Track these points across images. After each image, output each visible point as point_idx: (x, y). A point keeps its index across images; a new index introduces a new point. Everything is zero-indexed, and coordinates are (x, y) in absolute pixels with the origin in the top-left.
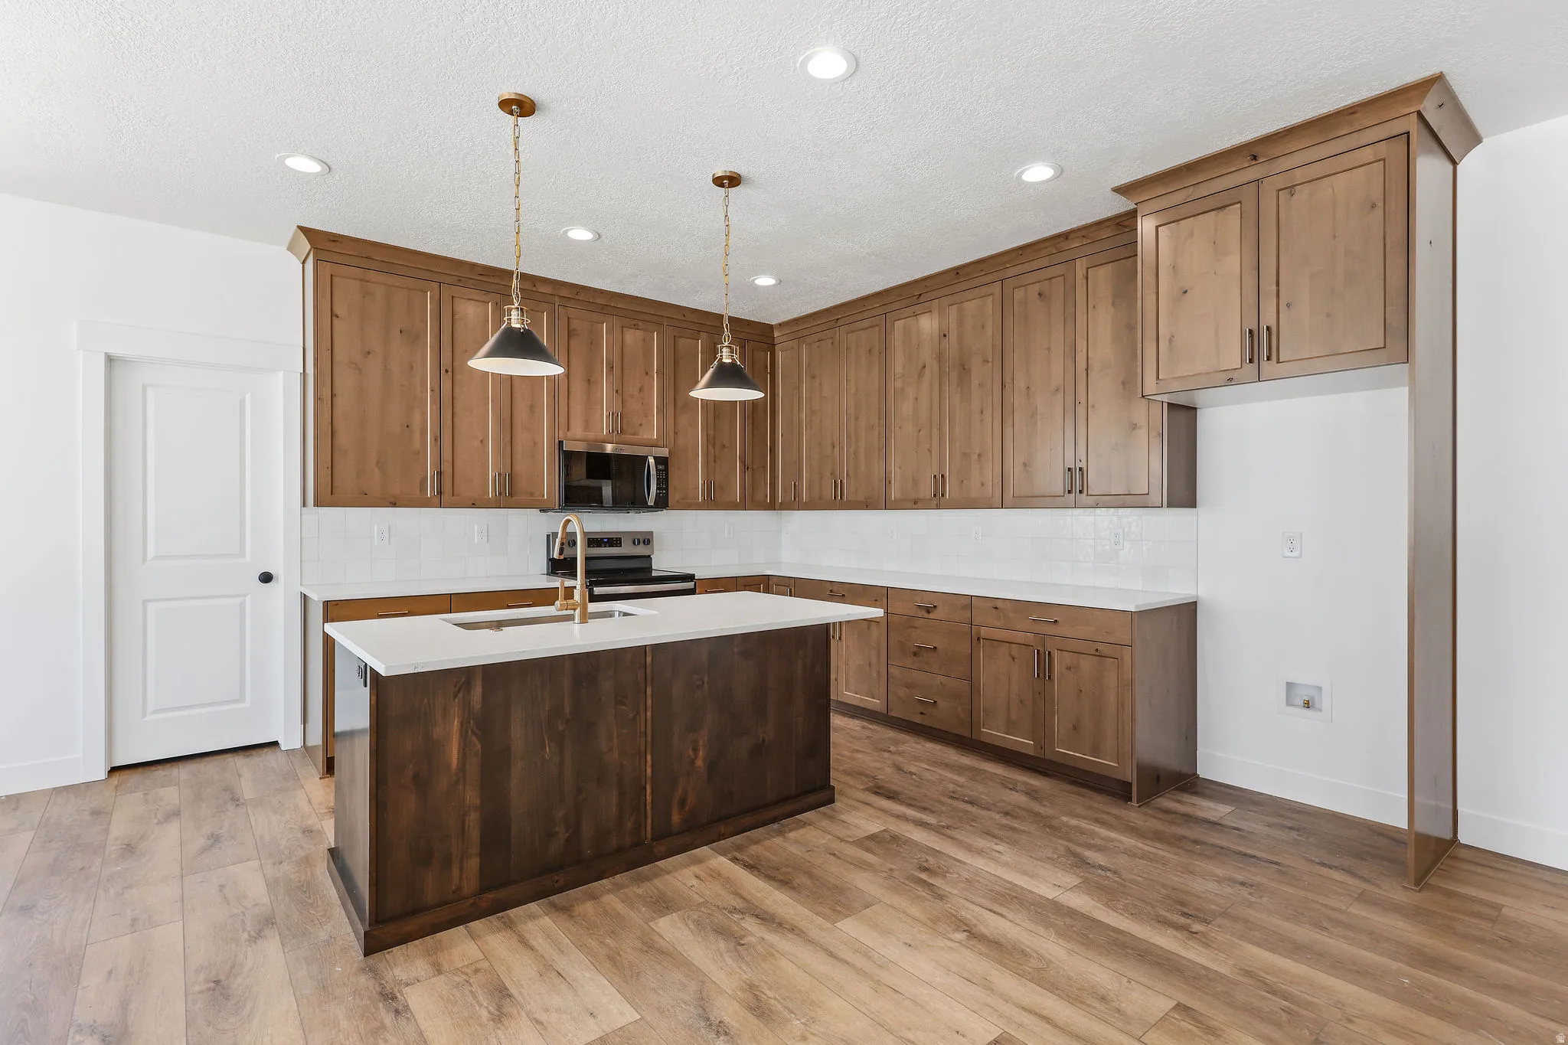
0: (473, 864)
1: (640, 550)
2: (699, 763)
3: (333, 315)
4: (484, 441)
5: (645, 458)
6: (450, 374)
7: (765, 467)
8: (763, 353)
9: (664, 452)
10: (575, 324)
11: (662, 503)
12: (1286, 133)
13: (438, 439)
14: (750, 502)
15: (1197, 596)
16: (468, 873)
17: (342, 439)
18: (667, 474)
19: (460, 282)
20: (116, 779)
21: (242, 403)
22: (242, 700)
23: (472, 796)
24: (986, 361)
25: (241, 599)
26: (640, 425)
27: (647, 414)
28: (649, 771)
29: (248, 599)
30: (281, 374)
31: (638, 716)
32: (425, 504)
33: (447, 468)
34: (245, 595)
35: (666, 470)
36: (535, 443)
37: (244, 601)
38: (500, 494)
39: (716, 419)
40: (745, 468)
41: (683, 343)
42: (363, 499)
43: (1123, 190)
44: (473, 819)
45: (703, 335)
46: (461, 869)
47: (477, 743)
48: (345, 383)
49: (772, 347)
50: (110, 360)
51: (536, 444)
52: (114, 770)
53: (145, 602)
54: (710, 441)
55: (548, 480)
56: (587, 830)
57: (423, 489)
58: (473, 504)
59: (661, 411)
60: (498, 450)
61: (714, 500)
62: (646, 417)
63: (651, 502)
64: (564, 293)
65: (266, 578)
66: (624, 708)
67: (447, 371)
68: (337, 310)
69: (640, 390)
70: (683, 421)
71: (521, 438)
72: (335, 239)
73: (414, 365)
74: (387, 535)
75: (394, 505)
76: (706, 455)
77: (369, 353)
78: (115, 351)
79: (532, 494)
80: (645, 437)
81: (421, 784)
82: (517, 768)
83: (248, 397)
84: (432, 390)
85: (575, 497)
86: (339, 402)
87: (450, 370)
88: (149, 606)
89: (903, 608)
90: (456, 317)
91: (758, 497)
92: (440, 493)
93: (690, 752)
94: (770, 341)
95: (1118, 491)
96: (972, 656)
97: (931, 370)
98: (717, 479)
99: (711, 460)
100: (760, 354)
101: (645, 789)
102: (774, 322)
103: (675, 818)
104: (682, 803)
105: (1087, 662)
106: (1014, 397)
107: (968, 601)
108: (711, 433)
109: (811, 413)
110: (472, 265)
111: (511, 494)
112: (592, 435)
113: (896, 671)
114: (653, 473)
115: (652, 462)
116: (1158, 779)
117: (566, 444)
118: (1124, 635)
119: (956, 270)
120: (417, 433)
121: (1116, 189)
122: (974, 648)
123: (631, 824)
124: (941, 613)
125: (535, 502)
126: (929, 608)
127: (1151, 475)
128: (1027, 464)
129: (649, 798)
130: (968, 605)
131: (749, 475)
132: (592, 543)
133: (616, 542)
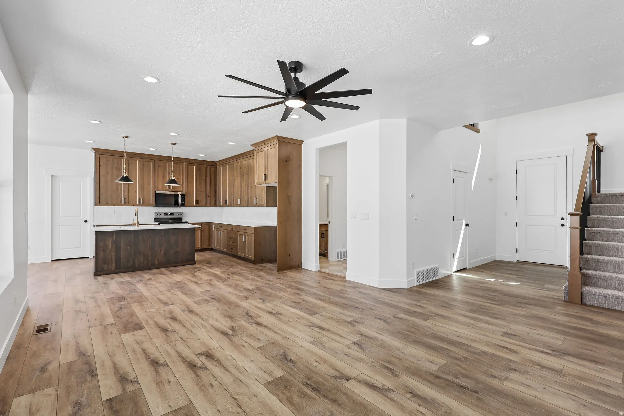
0: (114, 265)
1: (179, 216)
2: (162, 253)
3: (100, 165)
4: (136, 192)
5: (178, 195)
7: (214, 196)
8: (213, 168)
9: (183, 193)
10: (160, 164)
11: (183, 205)
13: (125, 191)
14: (209, 205)
16: (113, 267)
17: (102, 192)
18: (184, 199)
19: (130, 156)
20: (53, 262)
21: (81, 184)
22: (80, 247)
23: (113, 254)
24: (246, 174)
25: (80, 226)
28: (150, 253)
29: (82, 226)
30: (89, 178)
31: (148, 243)
32: (122, 205)
33: (127, 197)
35: (184, 197)
38: (140, 203)
39: (200, 185)
40: (208, 196)
41: (190, 167)
42: (107, 204)
43: (252, 145)
44: (114, 258)
45: (196, 165)
46: (111, 266)
47: (114, 245)
48: (102, 179)
49: (216, 167)
50: (52, 176)
51: (149, 192)
52: (53, 260)
53: (59, 226)
54: (198, 190)
55: (152, 199)
56: (136, 262)
57: (121, 202)
58: (133, 205)
59: (183, 183)
60: (140, 194)
61: (199, 204)
63: (180, 205)
64: (157, 157)
65: (86, 221)
66: (145, 242)
68: (101, 164)
70: (190, 186)
71: (145, 190)
72: (100, 149)
73: (119, 175)
75: (114, 206)
76: (196, 193)
77: (108, 173)
78: (53, 174)
79: (148, 203)
80: (179, 190)
81: (104, 251)
82: (122, 250)
83: (82, 182)
85: (158, 205)
86: (101, 184)
88: (60, 227)
89: (229, 228)
90: (129, 164)
91: (212, 204)
92: (125, 203)
93: (160, 251)
94: (216, 165)
95: (261, 203)
96: (237, 238)
97: (239, 175)
98: (200, 199)
99: (198, 195)
100: (212, 169)
101: (149, 257)
102: (216, 161)
103: (156, 262)
104: (158, 260)
105: (250, 237)
106: (249, 183)
107: (237, 226)
108: (198, 188)
109: (223, 183)
110: (133, 153)
111: (143, 203)
112: (164, 190)
113: (228, 243)
114: (180, 198)
115: (180, 195)
116: (262, 260)
117: (157, 192)
118: (253, 232)
119: (241, 154)
120: (120, 190)
121: (251, 145)
122: (238, 236)
123: (146, 262)
124: (234, 229)
125: (149, 205)
126: (232, 228)
127: (264, 200)
128: (251, 197)
129: (150, 258)
130: (237, 227)
131: (209, 198)
132: (165, 215)
133: (172, 214)
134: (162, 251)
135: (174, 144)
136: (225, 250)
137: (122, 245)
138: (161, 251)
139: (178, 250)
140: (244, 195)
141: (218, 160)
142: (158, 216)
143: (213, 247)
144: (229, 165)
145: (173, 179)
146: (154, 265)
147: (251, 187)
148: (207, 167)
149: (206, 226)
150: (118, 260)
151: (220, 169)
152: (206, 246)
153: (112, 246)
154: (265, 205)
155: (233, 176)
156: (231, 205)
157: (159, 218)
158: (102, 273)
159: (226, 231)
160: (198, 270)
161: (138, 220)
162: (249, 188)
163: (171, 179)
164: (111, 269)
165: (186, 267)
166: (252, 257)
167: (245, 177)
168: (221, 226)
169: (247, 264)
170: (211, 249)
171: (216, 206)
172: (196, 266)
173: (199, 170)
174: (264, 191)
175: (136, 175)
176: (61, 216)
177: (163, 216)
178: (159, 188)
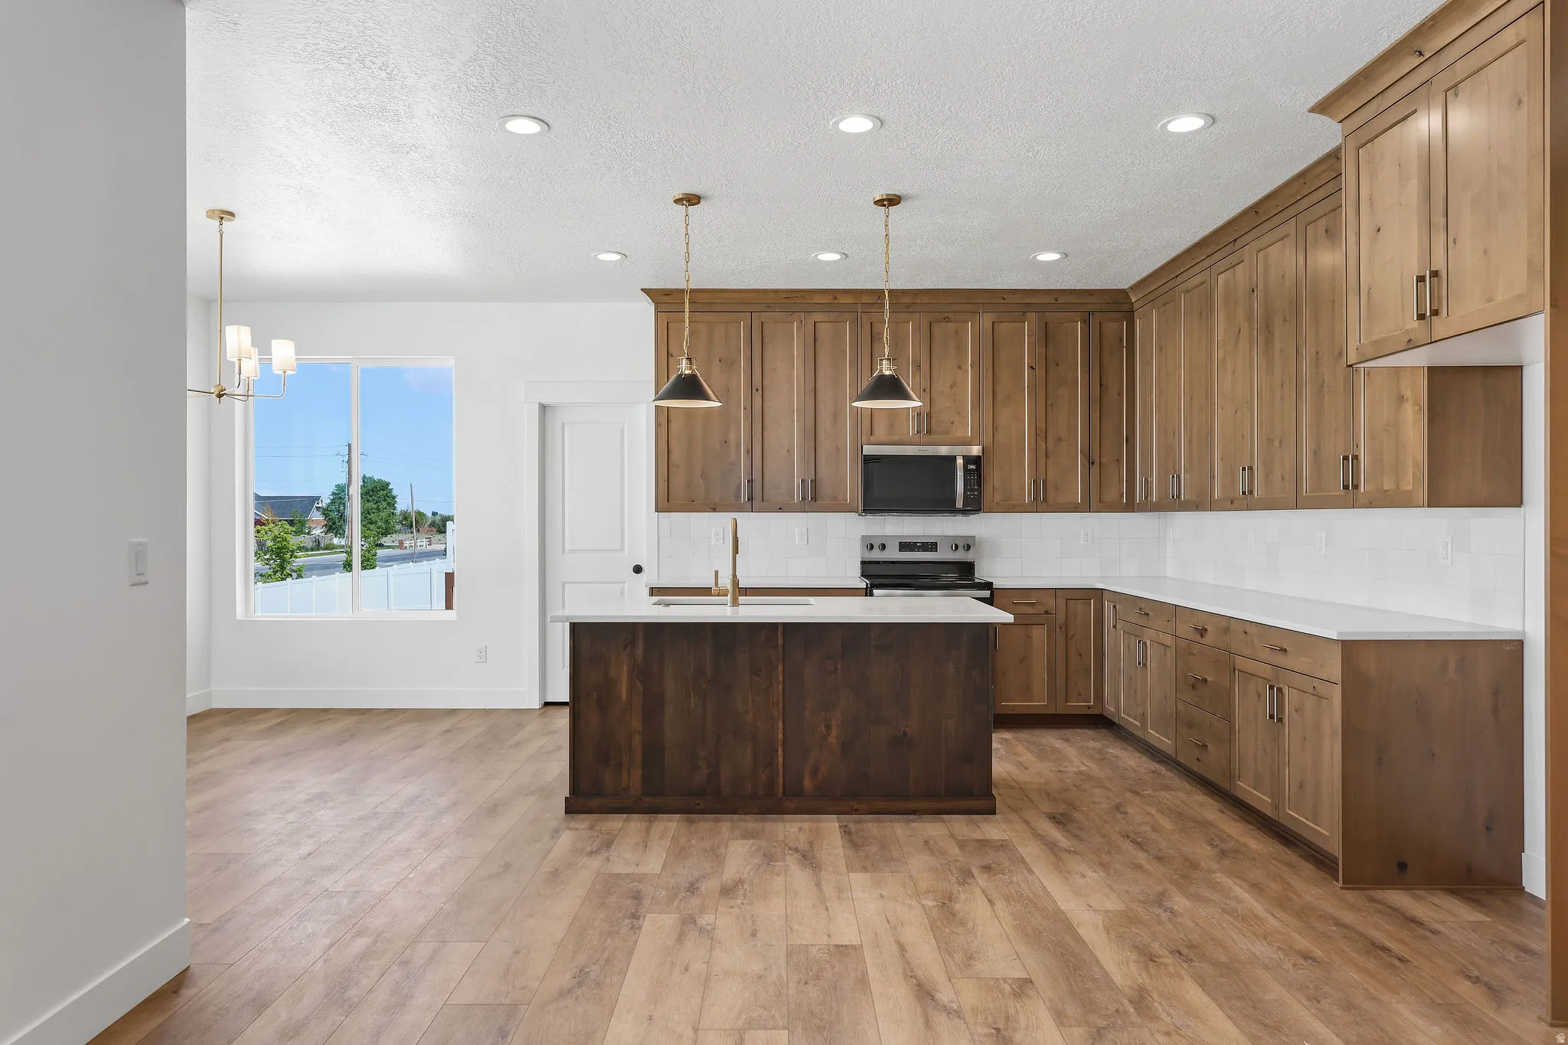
0: (638, 773)
1: (959, 556)
2: (832, 740)
3: (669, 355)
4: (791, 451)
5: (953, 459)
6: (760, 392)
7: (1119, 461)
8: (1115, 325)
9: (975, 450)
10: (878, 328)
11: (974, 505)
12: (1431, 23)
13: (750, 452)
14: (1094, 502)
15: (1524, 633)
16: (634, 778)
17: (675, 456)
18: (979, 476)
19: (769, 307)
21: (622, 430)
23: (637, 725)
24: (1285, 320)
25: (622, 585)
26: (952, 423)
27: (960, 411)
28: (781, 736)
29: (626, 585)
31: (771, 688)
32: (740, 509)
33: (757, 476)
34: (624, 583)
35: (978, 469)
36: (838, 450)
37: (624, 587)
38: (805, 498)
39: (1049, 409)
40: (1089, 464)
41: (1004, 328)
42: (692, 505)
43: (1323, 107)
44: (637, 740)
45: (1032, 316)
46: (629, 775)
47: (640, 685)
49: (1129, 315)
50: (543, 408)
52: (547, 704)
53: (564, 583)
54: (1041, 434)
55: (850, 482)
56: (726, 771)
57: (738, 496)
58: (780, 509)
59: (977, 404)
60: (804, 459)
61: (1043, 501)
62: (959, 414)
63: (959, 504)
64: (866, 299)
65: (638, 569)
66: (758, 678)
67: (757, 390)
68: (671, 350)
69: (952, 387)
70: (1005, 415)
71: (824, 444)
72: (671, 292)
73: (731, 389)
74: (721, 537)
75: (714, 510)
76: (1035, 450)
78: (544, 401)
79: (835, 498)
80: (958, 435)
81: (602, 707)
82: (669, 710)
83: (626, 425)
84: (745, 408)
85: (873, 504)
86: (673, 425)
87: (760, 389)
88: (566, 586)
89: (1185, 630)
90: (765, 341)
91: (1110, 495)
92: (751, 499)
93: (823, 728)
94: (1126, 308)
95: (1388, 485)
96: (1231, 690)
97: (1244, 334)
98: (1050, 477)
99: (1043, 453)
100: (1110, 327)
101: (777, 750)
102: (1125, 285)
103: (808, 783)
104: (815, 772)
105: (1309, 703)
106: (1306, 368)
107: (1227, 623)
108: (1042, 424)
109: (1160, 392)
110: (776, 291)
111: (814, 499)
112: (896, 438)
113: (1181, 707)
114: (960, 474)
115: (960, 461)
116: (1402, 866)
117: (869, 450)
118: (1335, 671)
119: (1254, 209)
120: (733, 446)
121: (1312, 110)
122: (1232, 681)
123: (763, 777)
124: (1208, 639)
125: (837, 506)
126: (1202, 632)
127: (1416, 464)
128: (1316, 452)
129: (781, 759)
130: (1227, 630)
131: (1095, 469)
132: (905, 546)
133: (931, 547)
134: (834, 732)
135: (892, 201)
136: (1164, 742)
137: (670, 687)
138: (828, 727)
139: (905, 734)
140: (1277, 443)
141: (1138, 278)
142: (877, 555)
143: (1110, 709)
144: (1188, 291)
145: (887, 373)
146: (800, 793)
147: (1320, 388)
148: (1086, 322)
149: (1079, 606)
150: (653, 753)
151: (1148, 324)
152: (1076, 705)
153: (631, 686)
154: (1422, 493)
155: (1212, 342)
156: (1201, 503)
157: (878, 562)
159: (1168, 640)
160: (987, 868)
161: (734, 575)
162: (1307, 391)
163: (882, 377)
164: (626, 789)
165: (933, 829)
166: (1328, 833)
167: (1277, 334)
168: (1146, 608)
169: (1291, 866)
170: (1099, 722)
171: (1130, 507)
172: (993, 829)
173: (1047, 336)
174: (1416, 403)
175: (789, 383)
176: (567, 548)
177: (893, 554)
178: (876, 429)
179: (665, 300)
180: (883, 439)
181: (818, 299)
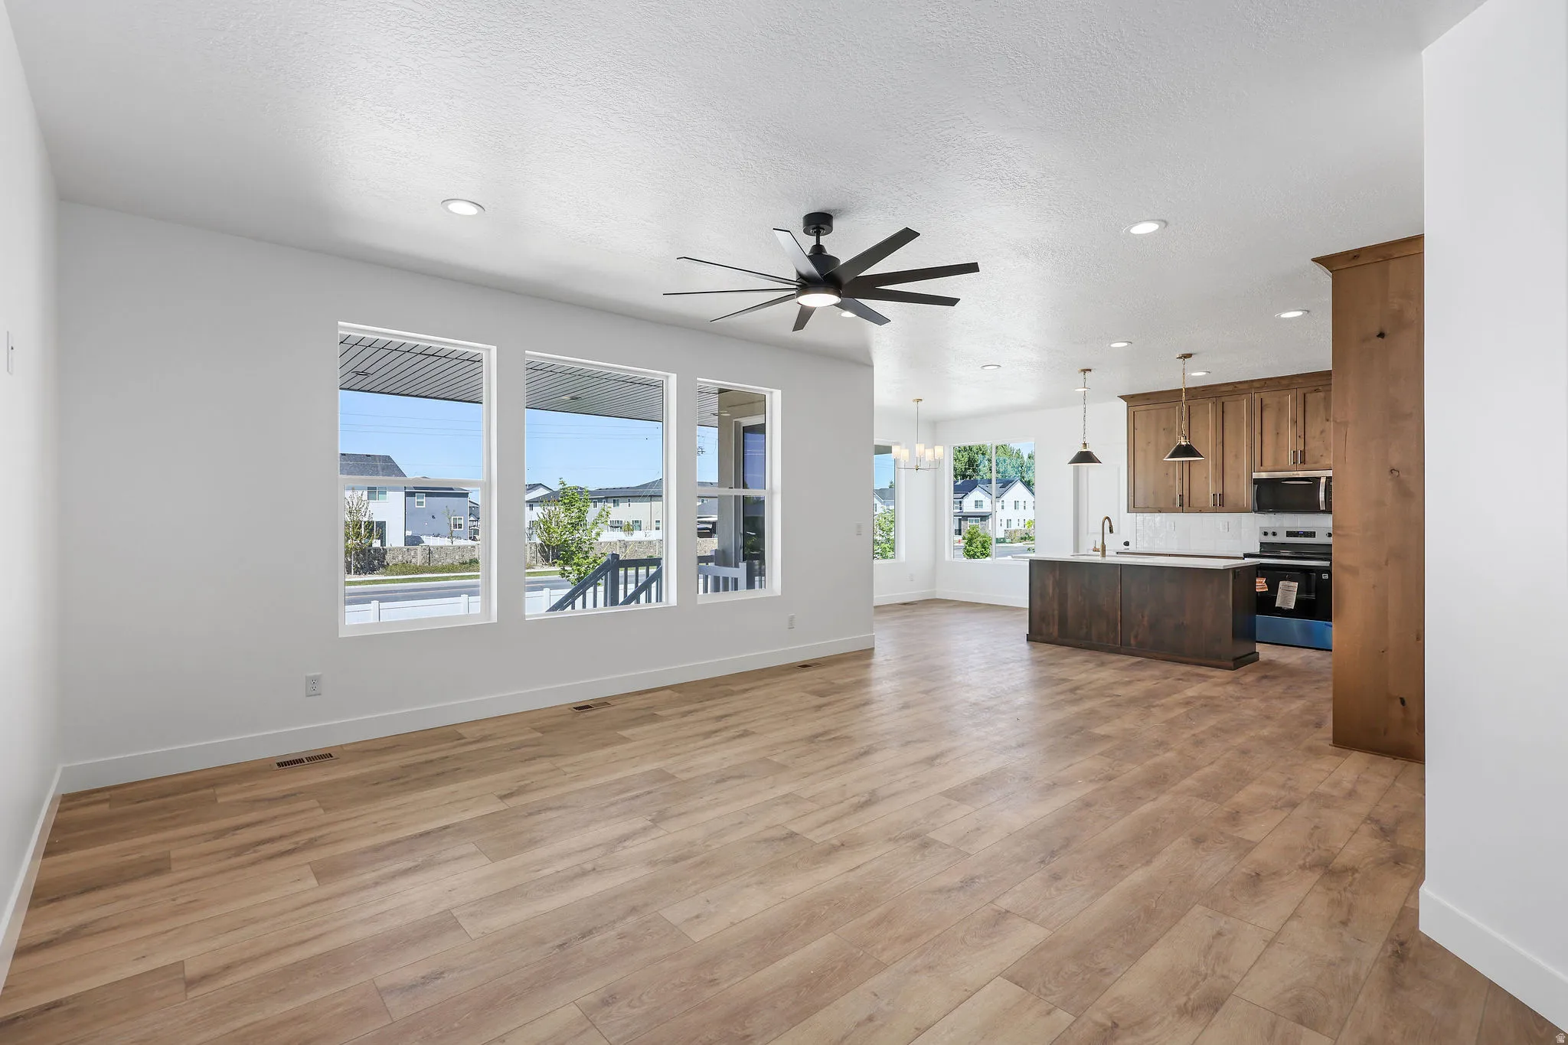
0: (1056, 627)
2: (1145, 622)
3: (1134, 429)
4: (1207, 477)
5: (1319, 478)
10: (1267, 401)
11: (1329, 508)
13: (1182, 479)
16: (1055, 630)
23: (1056, 606)
26: (1322, 456)
28: (1119, 618)
31: (1115, 595)
32: (1175, 511)
33: (1186, 493)
38: (1214, 506)
44: (1056, 612)
46: (1053, 628)
47: (1057, 589)
51: (1239, 477)
55: (1246, 495)
56: (1094, 633)
57: (1174, 505)
58: (1200, 510)
60: (1215, 482)
62: (1326, 450)
63: (1321, 507)
66: (1109, 590)
68: (1136, 426)
69: (1321, 433)
71: (1230, 473)
72: (1133, 395)
73: (1171, 445)
75: (1161, 512)
77: (1149, 443)
79: (1236, 505)
80: (1325, 463)
81: (1042, 597)
82: (1070, 601)
86: (1137, 466)
90: (1192, 416)
92: (1181, 505)
101: (1118, 624)
103: (1133, 642)
104: (1136, 637)
110: (1195, 388)
111: (1221, 505)
112: (1279, 466)
115: (1323, 481)
117: (1255, 475)
120: (1170, 477)
123: (1111, 636)
125: (1239, 509)
129: (1119, 629)
132: (1290, 534)
133: (1312, 534)
134: (1146, 619)
137: (1069, 589)
138: (1143, 617)
142: (1270, 539)
145: (1184, 443)
146: (1129, 645)
150: (1063, 621)
153: (1054, 589)
157: (1271, 544)
158: (1039, 638)
163: (1180, 446)
164: (1052, 634)
175: (1205, 439)
177: (1282, 538)
178: (1264, 463)
179: (1129, 399)
180: (1269, 469)
181: (1241, 387)
